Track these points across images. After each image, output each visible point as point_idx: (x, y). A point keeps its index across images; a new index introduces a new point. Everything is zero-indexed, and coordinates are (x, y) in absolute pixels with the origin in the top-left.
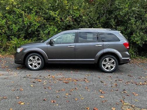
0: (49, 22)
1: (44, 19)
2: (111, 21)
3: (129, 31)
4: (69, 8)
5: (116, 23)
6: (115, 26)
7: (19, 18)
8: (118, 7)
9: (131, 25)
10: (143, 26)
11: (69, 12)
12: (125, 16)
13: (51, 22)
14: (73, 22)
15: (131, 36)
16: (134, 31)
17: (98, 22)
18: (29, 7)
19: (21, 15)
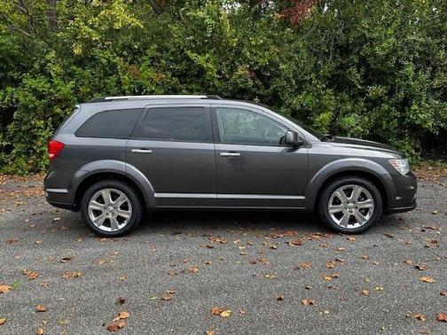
0: (186, 82)
1: (173, 75)
2: (350, 73)
3: (401, 95)
4: (240, 44)
5: (364, 77)
6: (362, 85)
7: (106, 75)
8: (367, 36)
9: (405, 80)
10: (436, 83)
11: (238, 54)
12: (387, 57)
13: (191, 82)
14: (253, 79)
15: (406, 108)
16: (413, 97)
17: (313, 75)
18: (130, 47)
19: (113, 67)
